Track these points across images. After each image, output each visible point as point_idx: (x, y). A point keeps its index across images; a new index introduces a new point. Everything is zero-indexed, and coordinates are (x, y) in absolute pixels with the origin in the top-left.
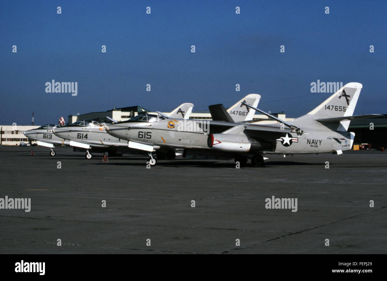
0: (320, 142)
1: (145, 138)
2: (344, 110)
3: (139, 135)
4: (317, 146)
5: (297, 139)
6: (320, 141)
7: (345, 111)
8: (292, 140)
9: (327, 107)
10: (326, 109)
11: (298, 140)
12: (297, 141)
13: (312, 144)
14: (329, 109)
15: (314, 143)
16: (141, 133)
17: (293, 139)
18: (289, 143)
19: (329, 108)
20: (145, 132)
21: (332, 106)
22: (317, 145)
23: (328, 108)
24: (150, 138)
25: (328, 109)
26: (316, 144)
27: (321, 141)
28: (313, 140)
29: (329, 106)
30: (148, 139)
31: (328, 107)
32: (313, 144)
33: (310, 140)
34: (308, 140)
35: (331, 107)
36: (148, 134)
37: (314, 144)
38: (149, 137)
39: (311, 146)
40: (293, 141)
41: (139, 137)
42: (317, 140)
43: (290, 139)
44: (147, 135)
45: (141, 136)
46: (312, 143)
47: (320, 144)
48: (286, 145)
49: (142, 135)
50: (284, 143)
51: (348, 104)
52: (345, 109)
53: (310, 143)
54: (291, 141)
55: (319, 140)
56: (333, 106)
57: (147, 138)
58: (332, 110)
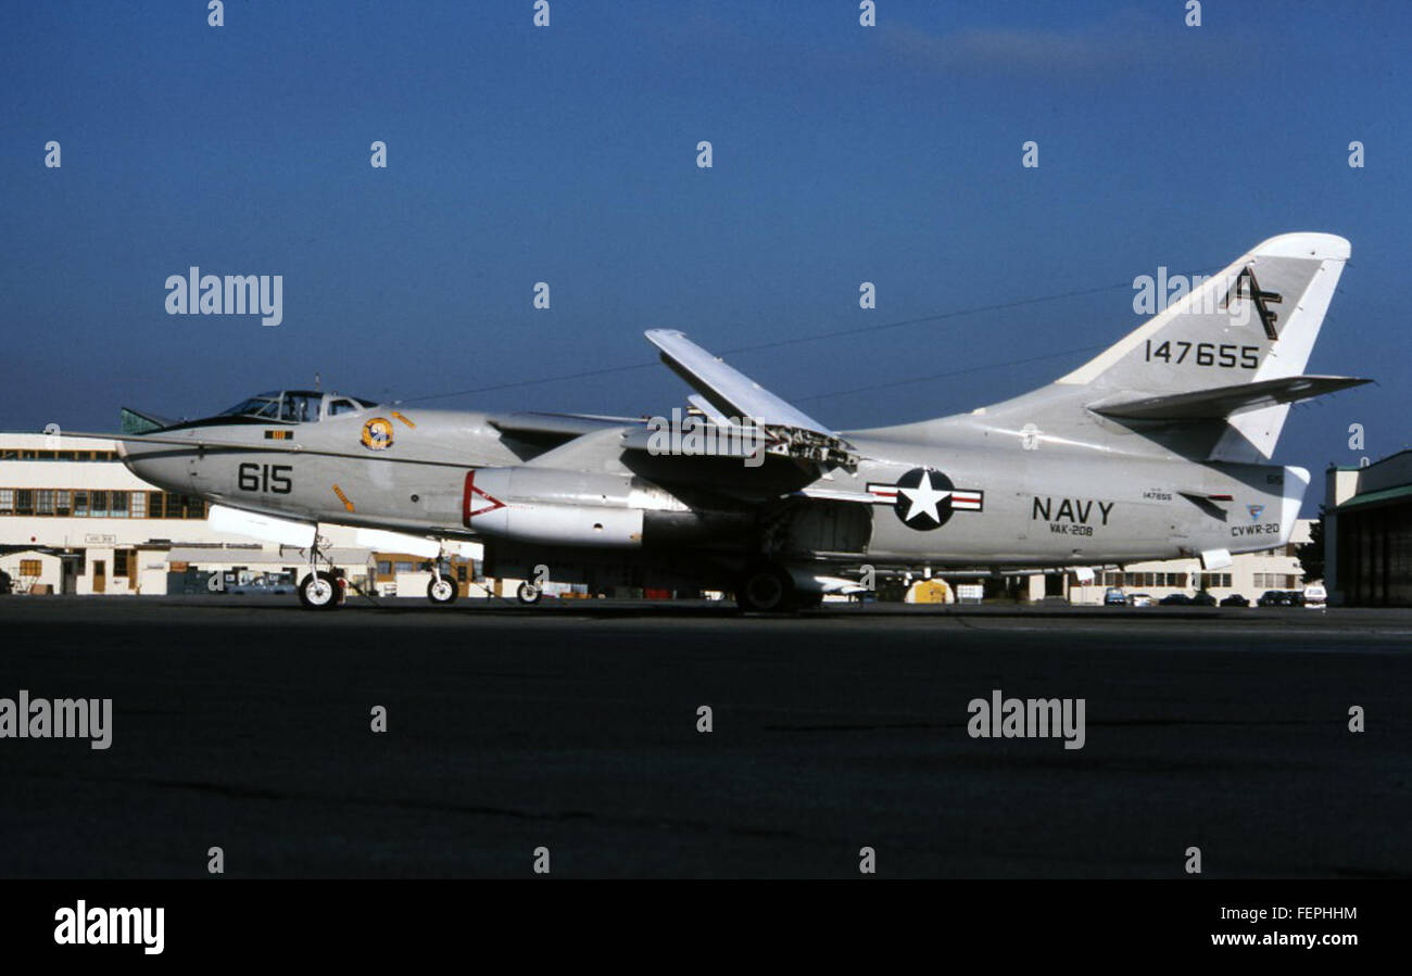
0: (1105, 512)
1: (265, 489)
2: (1251, 362)
3: (242, 476)
4: (1089, 531)
5: (978, 496)
6: (1106, 506)
7: (1255, 366)
8: (949, 499)
9: (1153, 350)
10: (1148, 359)
11: (981, 501)
12: (977, 506)
13: (1058, 519)
14: (1167, 361)
15: (1070, 514)
16: (247, 471)
17: (955, 494)
18: (935, 517)
19: (1164, 351)
20: (266, 467)
21: (1180, 343)
22: (1086, 525)
23: (1158, 354)
24: (288, 490)
25: (1163, 359)
26: (1083, 520)
27: (1111, 505)
28: (1066, 502)
29: (1166, 345)
30: (278, 495)
31: (1161, 349)
32: (1065, 520)
33: (1049, 500)
34: (1037, 502)
35: (1176, 351)
36: (280, 473)
37: (1073, 520)
38: (283, 485)
39: (1055, 529)
40: (954, 504)
41: (242, 486)
42: (1090, 503)
43: (943, 494)
44: (275, 478)
45: (248, 483)
46: (1061, 513)
47: (1105, 522)
48: (923, 522)
49: (256, 479)
50: (912, 514)
51: (1272, 334)
52: (1255, 359)
53: (1047, 516)
54: (945, 508)
55: (1101, 504)
56: (1189, 345)
57: (274, 489)
58: (1179, 361)
